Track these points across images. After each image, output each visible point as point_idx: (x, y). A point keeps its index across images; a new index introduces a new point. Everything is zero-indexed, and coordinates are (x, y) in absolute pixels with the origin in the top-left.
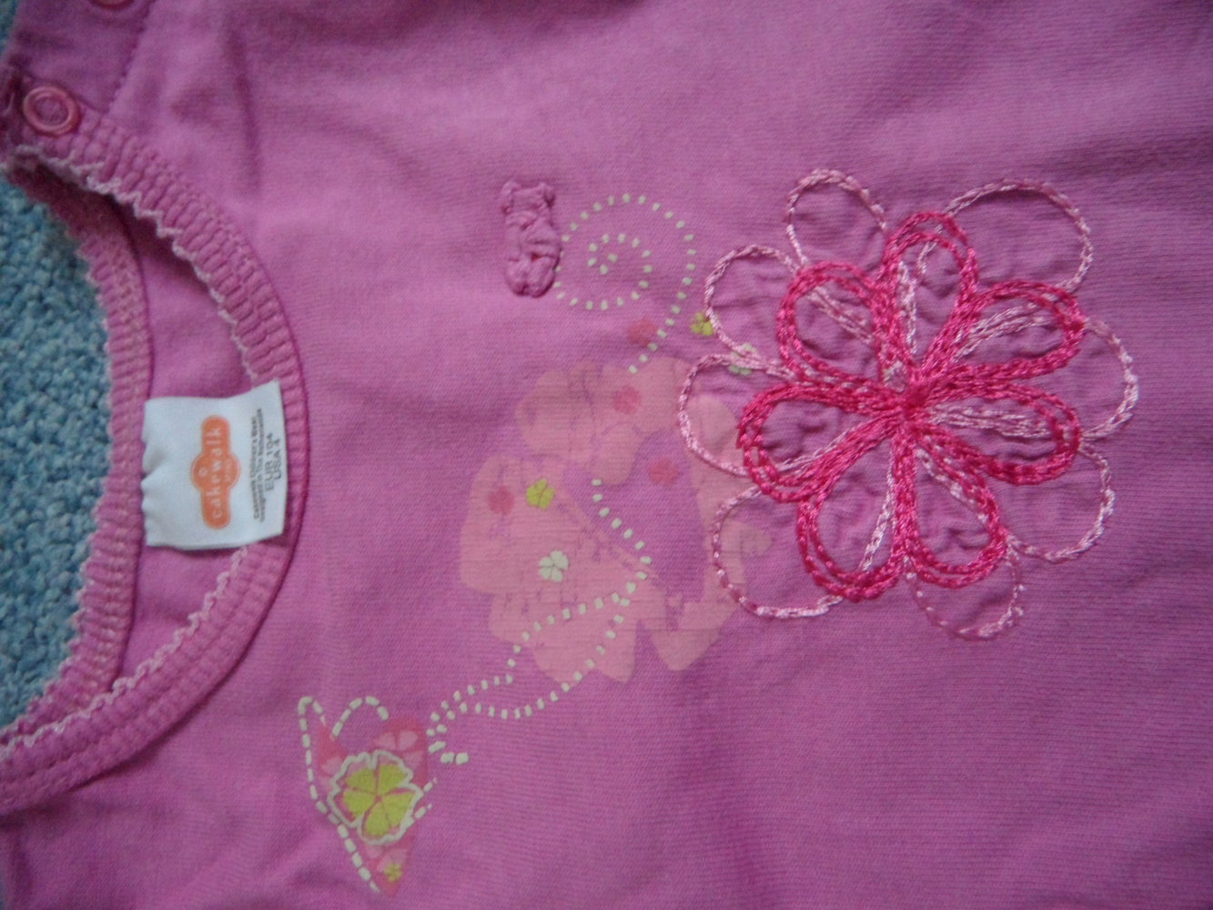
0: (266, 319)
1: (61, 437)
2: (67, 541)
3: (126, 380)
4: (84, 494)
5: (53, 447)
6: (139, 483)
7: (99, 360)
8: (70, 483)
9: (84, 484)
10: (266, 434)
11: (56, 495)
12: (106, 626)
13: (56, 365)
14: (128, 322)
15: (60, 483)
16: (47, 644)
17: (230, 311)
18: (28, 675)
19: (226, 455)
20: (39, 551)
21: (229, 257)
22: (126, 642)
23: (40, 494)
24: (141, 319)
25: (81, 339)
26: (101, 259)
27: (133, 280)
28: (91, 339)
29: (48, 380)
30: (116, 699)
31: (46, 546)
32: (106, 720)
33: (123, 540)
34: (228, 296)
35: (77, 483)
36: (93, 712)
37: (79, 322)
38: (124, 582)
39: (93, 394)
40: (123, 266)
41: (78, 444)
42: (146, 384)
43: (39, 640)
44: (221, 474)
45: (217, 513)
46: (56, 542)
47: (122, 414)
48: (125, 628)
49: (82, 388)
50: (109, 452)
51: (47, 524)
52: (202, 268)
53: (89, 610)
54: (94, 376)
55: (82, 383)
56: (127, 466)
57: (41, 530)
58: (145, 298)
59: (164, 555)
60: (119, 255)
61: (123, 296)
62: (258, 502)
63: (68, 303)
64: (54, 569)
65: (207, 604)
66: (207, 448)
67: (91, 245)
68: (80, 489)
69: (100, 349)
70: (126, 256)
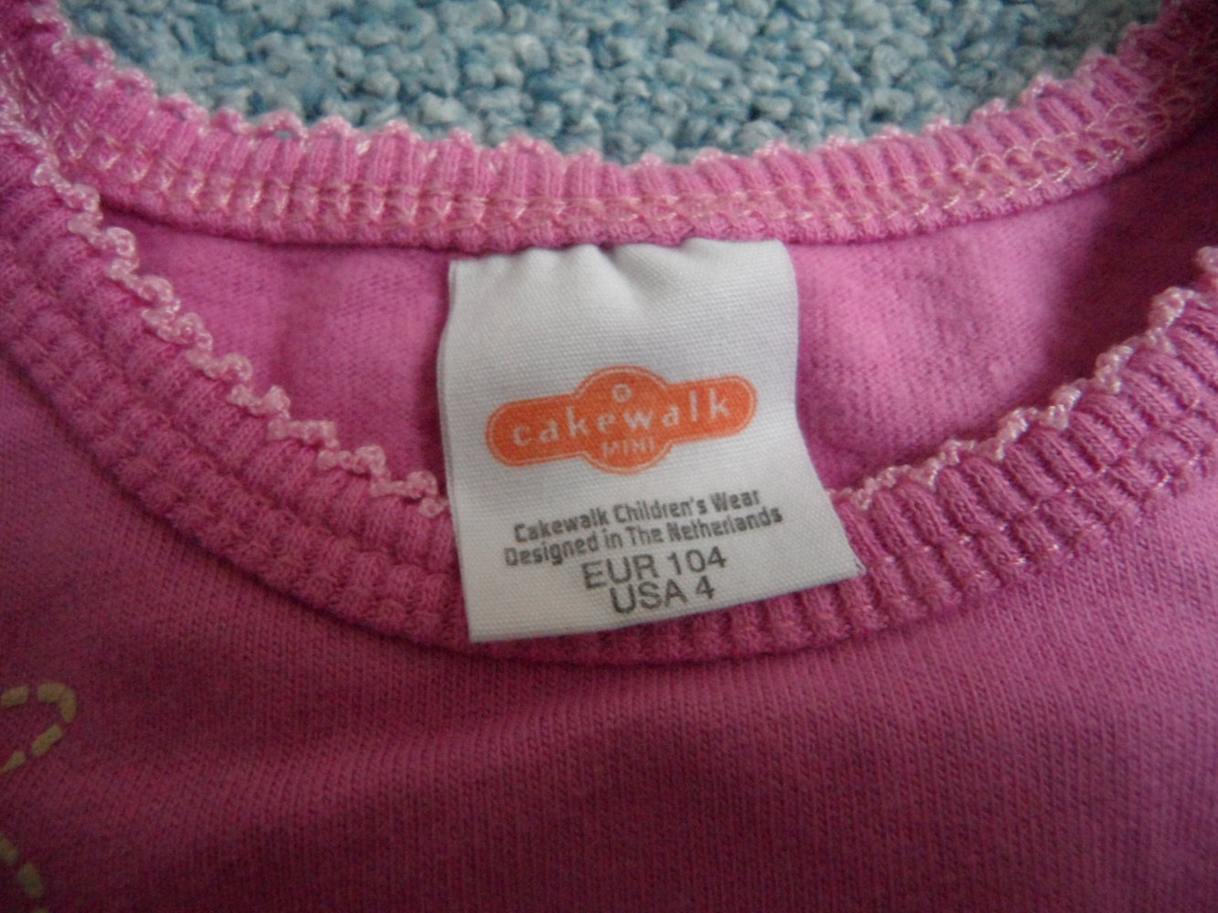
0: (1014, 537)
1: (682, 48)
2: (464, 82)
3: (824, 183)
4: (566, 107)
5: (663, 35)
6: (592, 242)
7: (856, 114)
8: (588, 74)
9: (586, 106)
10: (724, 543)
11: (561, 50)
12: (267, 186)
13: (834, 25)
14: (956, 177)
15: (586, 55)
16: (250, 58)
17: (1023, 439)
18: (185, 28)
19: (664, 438)
20: (442, 27)
21: (1172, 435)
22: (231, 235)
23: (563, 17)
24: (968, 209)
25: (895, 70)
26: (1090, 105)
27: (1055, 183)
28: (897, 93)
29: (803, 11)
30: (84, 239)
31: (453, 39)
32: (31, 219)
33: (457, 214)
34: (1069, 436)
35: (589, 91)
36: (51, 188)
37: (933, 65)
38: (363, 223)
39: (782, 109)
40: (1083, 156)
41: (671, 85)
42: (821, 236)
43: (257, 44)
44: (619, 432)
45: (524, 437)
46: (463, 58)
47: (745, 183)
48: (260, 230)
49: (790, 82)
50: (657, 157)
51: (502, 37)
52: (1130, 364)
53: (302, 148)
54: (820, 107)
55: (802, 82)
56: (629, 210)
57: (486, 27)
58: (1015, 211)
59: (429, 301)
60: (1109, 146)
61: (1011, 161)
62: (554, 540)
63: (969, 41)
64: (403, 62)
65: (307, 428)
66: (679, 395)
67: (1119, 81)
68: (575, 96)
69: (879, 116)
70: (1108, 162)
